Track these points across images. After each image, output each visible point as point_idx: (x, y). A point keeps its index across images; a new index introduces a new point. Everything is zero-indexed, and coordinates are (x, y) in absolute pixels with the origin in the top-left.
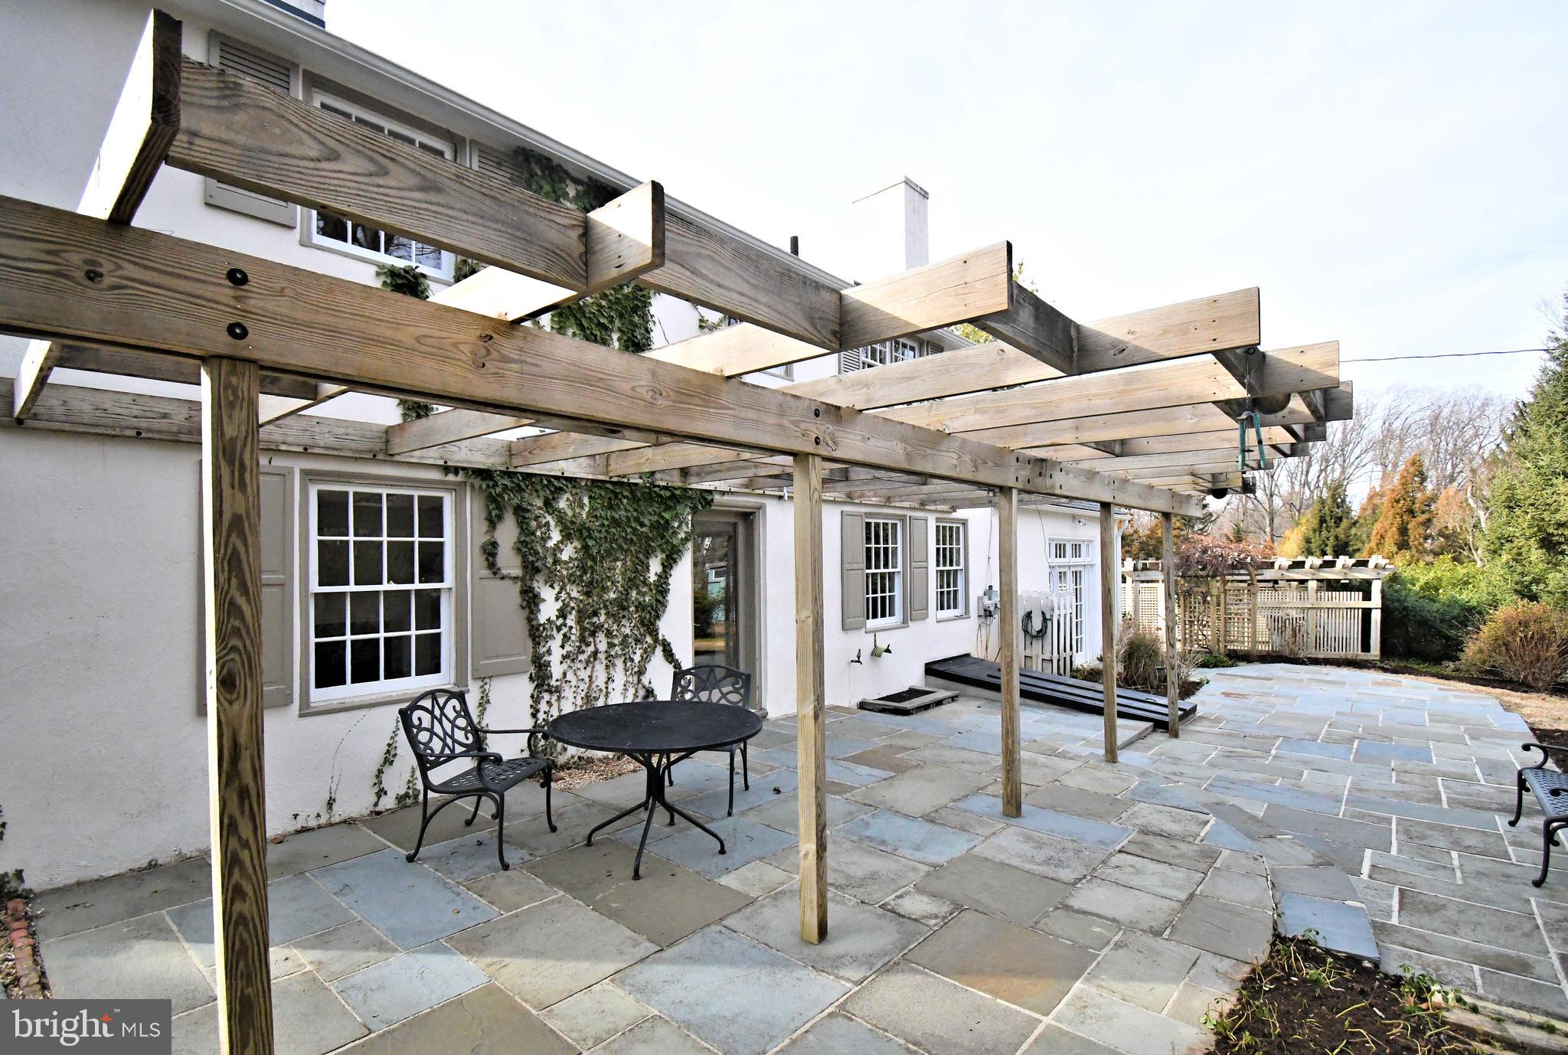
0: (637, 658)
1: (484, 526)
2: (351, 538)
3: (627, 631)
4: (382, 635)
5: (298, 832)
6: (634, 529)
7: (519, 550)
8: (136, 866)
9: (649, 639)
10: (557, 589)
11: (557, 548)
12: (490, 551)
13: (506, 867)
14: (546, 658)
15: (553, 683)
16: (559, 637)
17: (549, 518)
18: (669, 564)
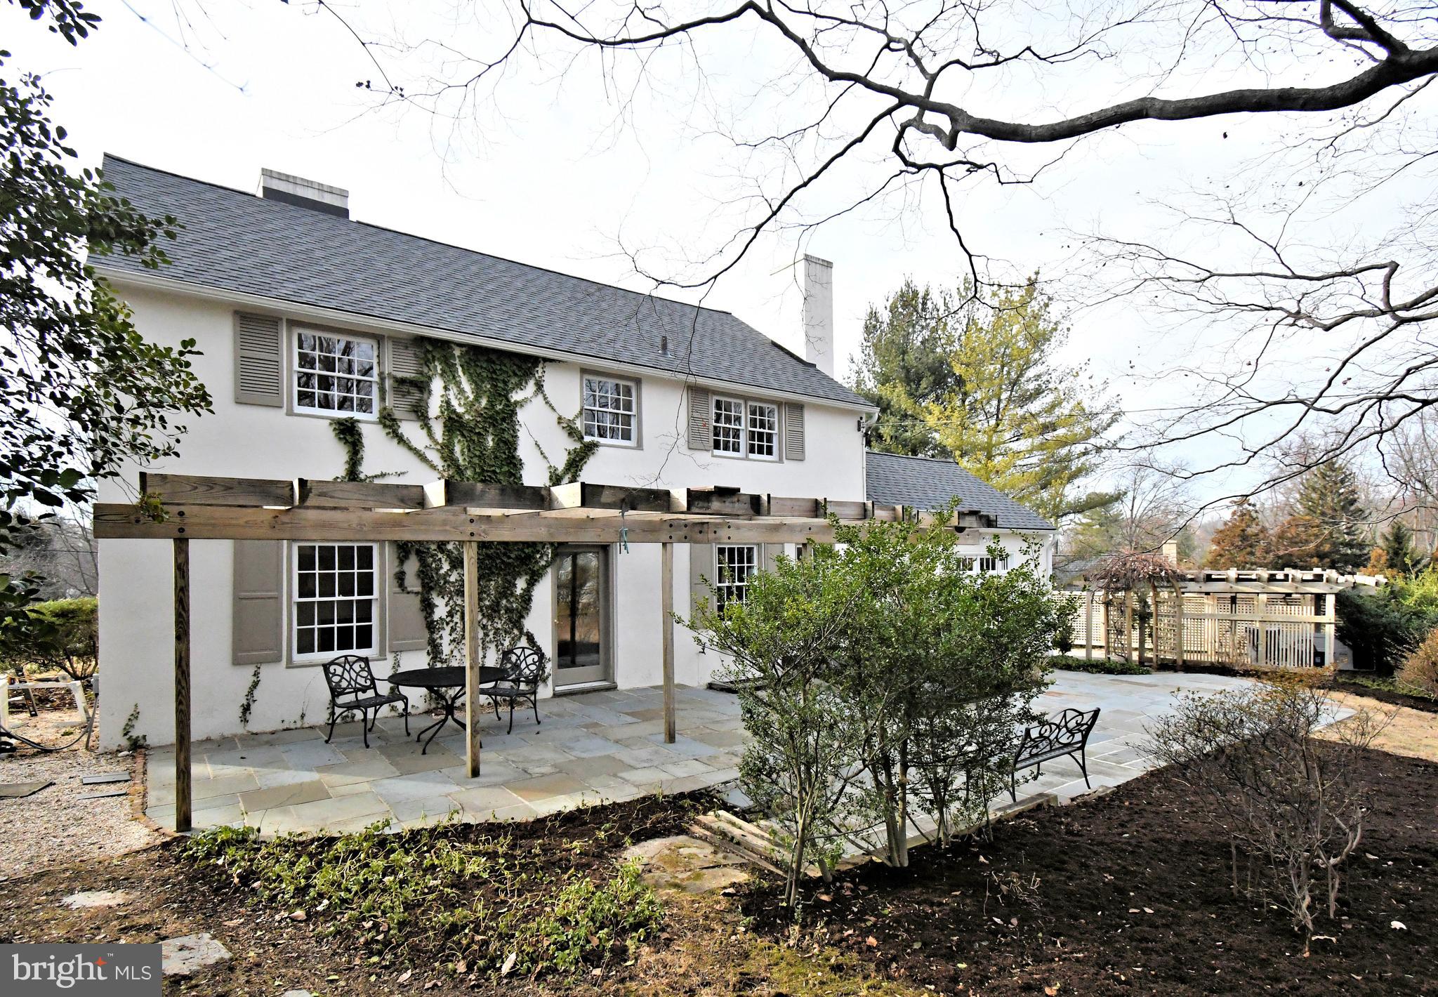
0: (506, 643)
1: (396, 562)
2: (317, 571)
3: (499, 626)
4: (336, 625)
5: (284, 730)
6: (503, 562)
7: (419, 576)
8: (200, 739)
9: (516, 632)
10: (447, 599)
11: (446, 574)
12: (400, 577)
13: (368, 746)
14: (438, 641)
15: (444, 657)
16: (448, 629)
17: (440, 556)
18: (531, 583)
